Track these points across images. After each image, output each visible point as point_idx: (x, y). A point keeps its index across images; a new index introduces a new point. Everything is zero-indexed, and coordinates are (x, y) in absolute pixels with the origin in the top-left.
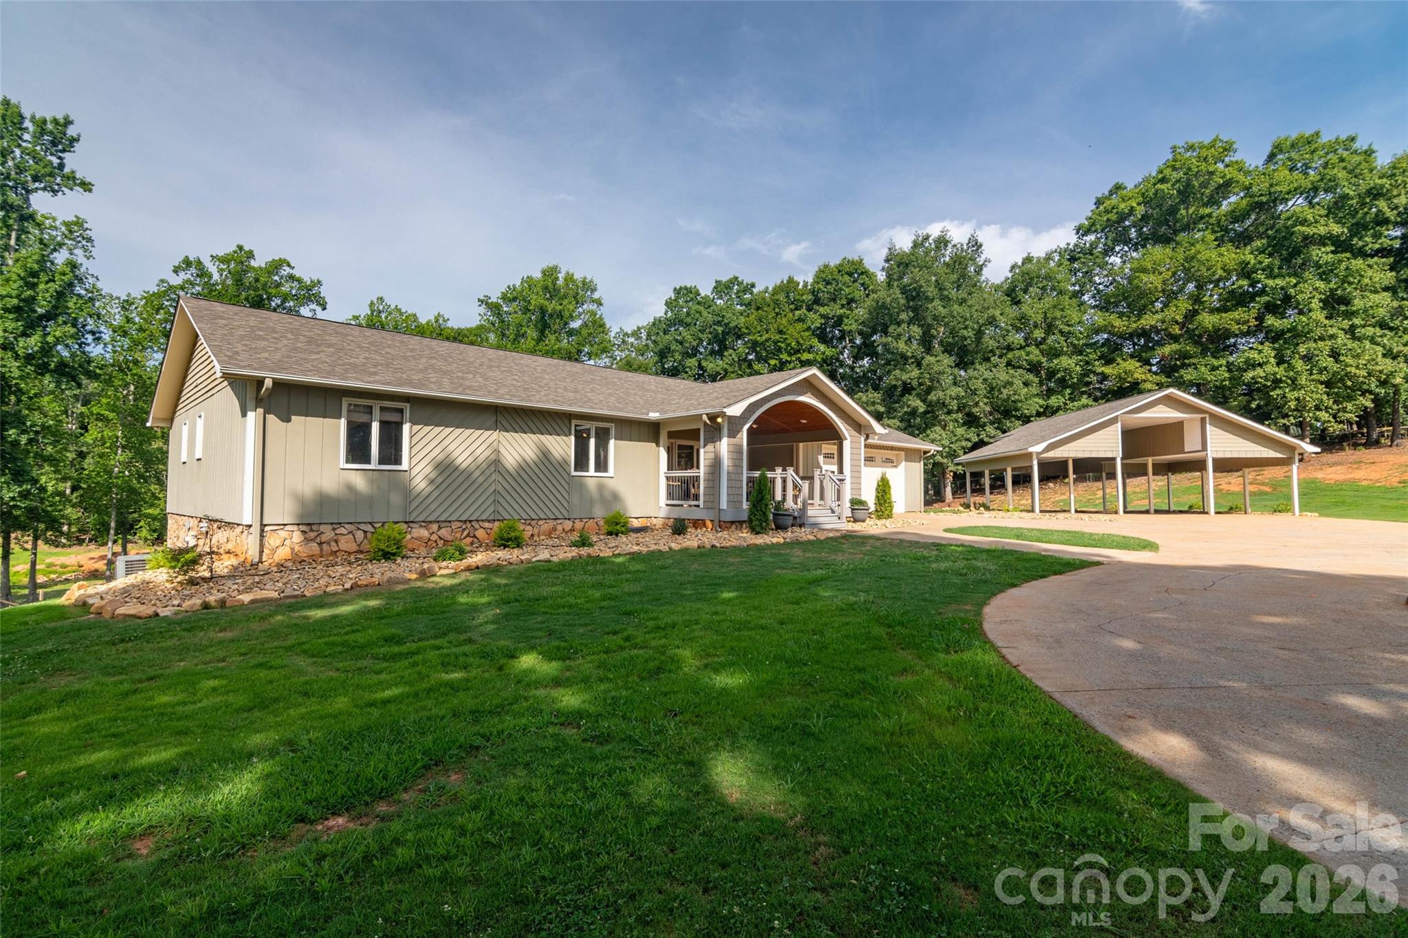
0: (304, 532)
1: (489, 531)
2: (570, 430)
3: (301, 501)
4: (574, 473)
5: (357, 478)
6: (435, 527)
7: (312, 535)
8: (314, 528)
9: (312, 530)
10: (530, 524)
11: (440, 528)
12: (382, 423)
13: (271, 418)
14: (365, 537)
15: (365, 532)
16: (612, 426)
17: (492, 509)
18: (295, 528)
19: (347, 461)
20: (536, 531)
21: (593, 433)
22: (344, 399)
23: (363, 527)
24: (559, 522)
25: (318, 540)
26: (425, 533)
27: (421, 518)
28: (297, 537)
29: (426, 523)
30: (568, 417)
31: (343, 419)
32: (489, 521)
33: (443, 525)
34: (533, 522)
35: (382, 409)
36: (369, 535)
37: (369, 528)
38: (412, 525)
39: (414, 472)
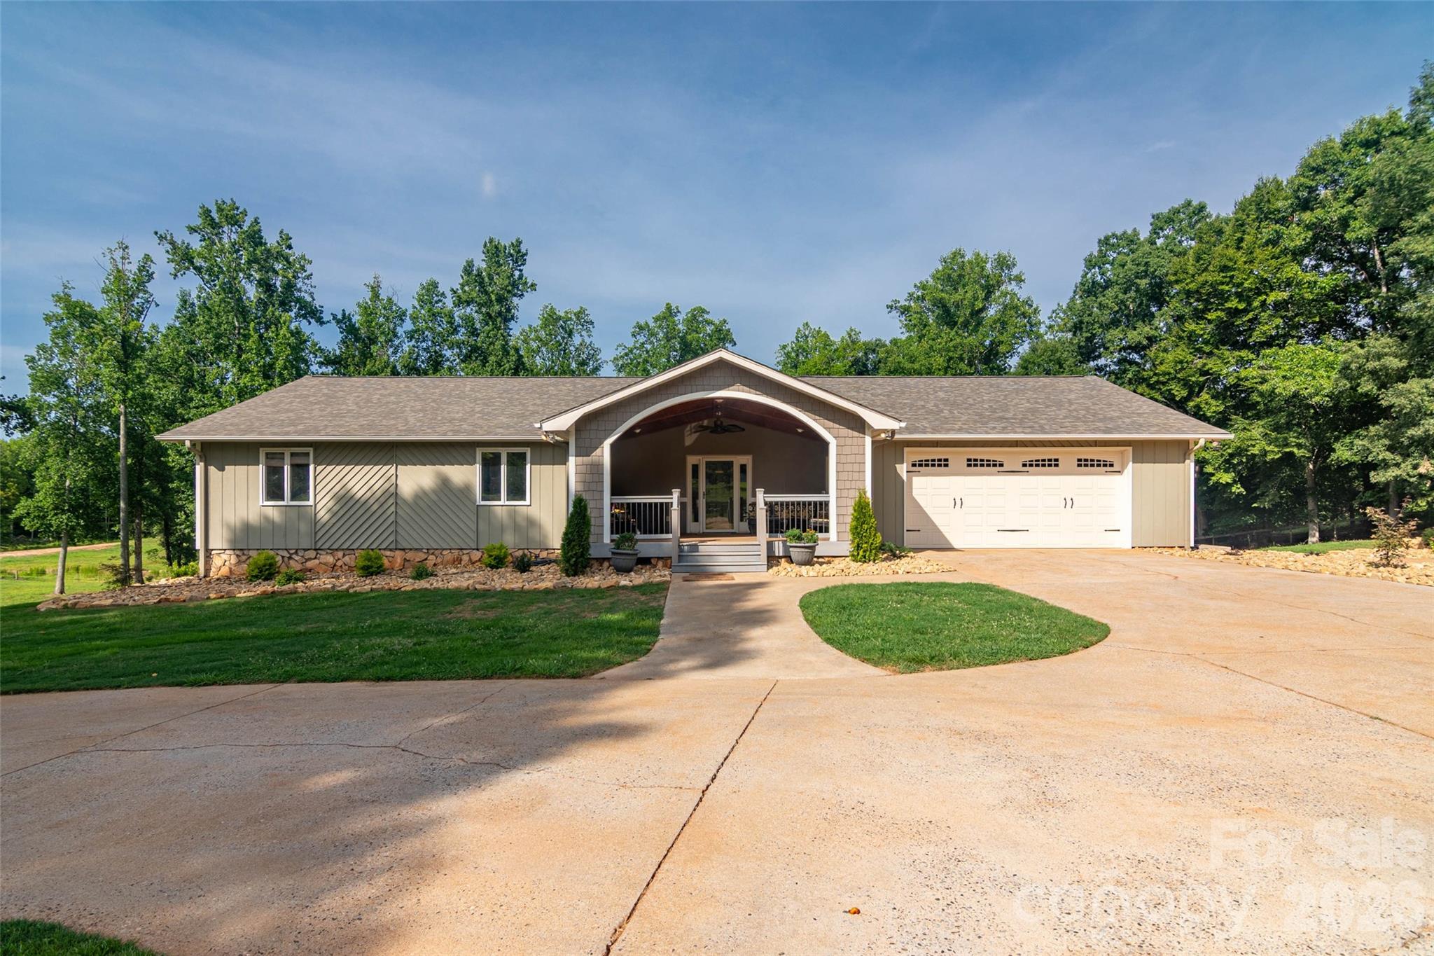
0: (237, 556)
1: (391, 559)
2: (475, 458)
3: (233, 530)
4: (480, 502)
5: (272, 511)
6: (340, 554)
7: (244, 558)
8: (246, 552)
9: (243, 554)
10: (433, 554)
11: (344, 555)
12: (292, 466)
13: (212, 469)
14: (283, 561)
15: (283, 557)
16: (528, 451)
17: (392, 538)
18: (231, 552)
19: (267, 500)
20: (439, 560)
21: (504, 458)
22: (261, 449)
23: (280, 552)
24: (465, 552)
25: (247, 562)
26: (330, 559)
27: (326, 546)
28: (234, 560)
29: (332, 551)
30: (471, 445)
31: (261, 466)
32: (391, 550)
33: (347, 552)
34: (436, 552)
35: (292, 455)
36: (286, 559)
37: (285, 554)
38: (319, 552)
39: (319, 507)
